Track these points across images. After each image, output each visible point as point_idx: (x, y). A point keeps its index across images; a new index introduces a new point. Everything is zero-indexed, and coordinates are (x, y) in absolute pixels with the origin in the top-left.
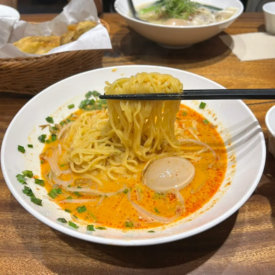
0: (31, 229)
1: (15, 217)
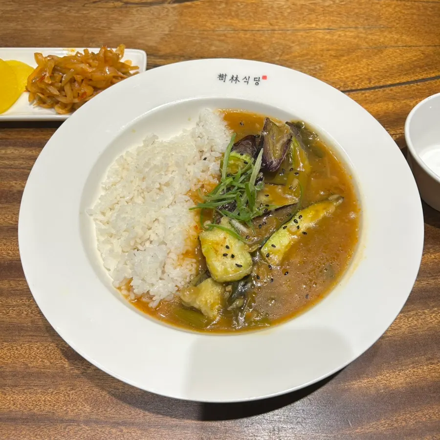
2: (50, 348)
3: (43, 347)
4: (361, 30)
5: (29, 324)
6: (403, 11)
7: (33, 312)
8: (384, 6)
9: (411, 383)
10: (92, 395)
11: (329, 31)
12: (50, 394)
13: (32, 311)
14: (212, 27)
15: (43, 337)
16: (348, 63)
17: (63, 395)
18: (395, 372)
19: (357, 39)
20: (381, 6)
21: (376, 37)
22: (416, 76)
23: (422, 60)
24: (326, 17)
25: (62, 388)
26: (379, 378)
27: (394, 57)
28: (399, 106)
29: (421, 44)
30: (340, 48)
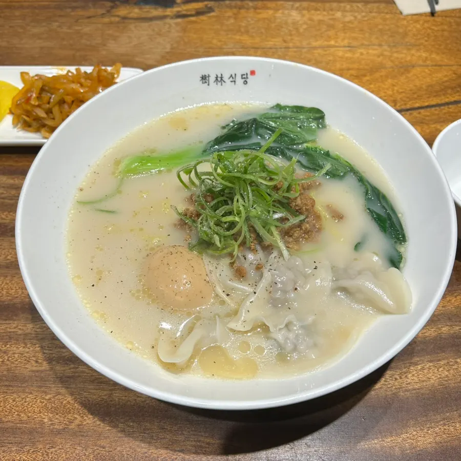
0: (48, 347)
1: (20, 329)
2: (28, 399)
3: (20, 399)
4: (386, 47)
5: (5, 373)
6: (433, 27)
7: (10, 359)
8: (411, 22)
9: (441, 443)
10: (74, 454)
11: (350, 48)
12: (26, 453)
13: (9, 357)
14: (219, 44)
15: (20, 387)
16: (370, 84)
17: (41, 454)
18: (423, 430)
19: (381, 58)
20: (408, 22)
21: (403, 55)
22: (448, 98)
23: (454, 80)
24: (345, 33)
25: (40, 446)
26: (403, 436)
27: (421, 77)
28: (428, 131)
29: (452, 63)
30: (361, 67)
